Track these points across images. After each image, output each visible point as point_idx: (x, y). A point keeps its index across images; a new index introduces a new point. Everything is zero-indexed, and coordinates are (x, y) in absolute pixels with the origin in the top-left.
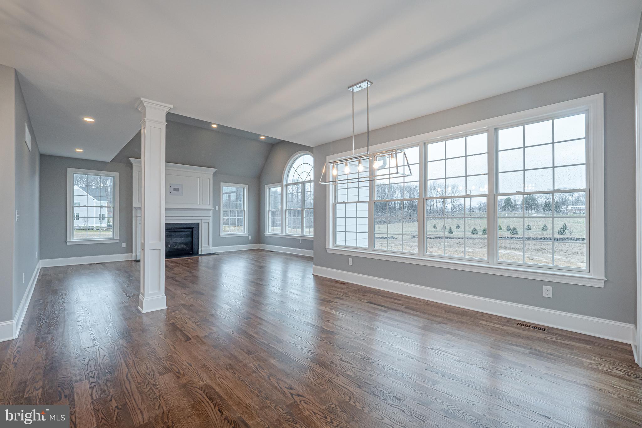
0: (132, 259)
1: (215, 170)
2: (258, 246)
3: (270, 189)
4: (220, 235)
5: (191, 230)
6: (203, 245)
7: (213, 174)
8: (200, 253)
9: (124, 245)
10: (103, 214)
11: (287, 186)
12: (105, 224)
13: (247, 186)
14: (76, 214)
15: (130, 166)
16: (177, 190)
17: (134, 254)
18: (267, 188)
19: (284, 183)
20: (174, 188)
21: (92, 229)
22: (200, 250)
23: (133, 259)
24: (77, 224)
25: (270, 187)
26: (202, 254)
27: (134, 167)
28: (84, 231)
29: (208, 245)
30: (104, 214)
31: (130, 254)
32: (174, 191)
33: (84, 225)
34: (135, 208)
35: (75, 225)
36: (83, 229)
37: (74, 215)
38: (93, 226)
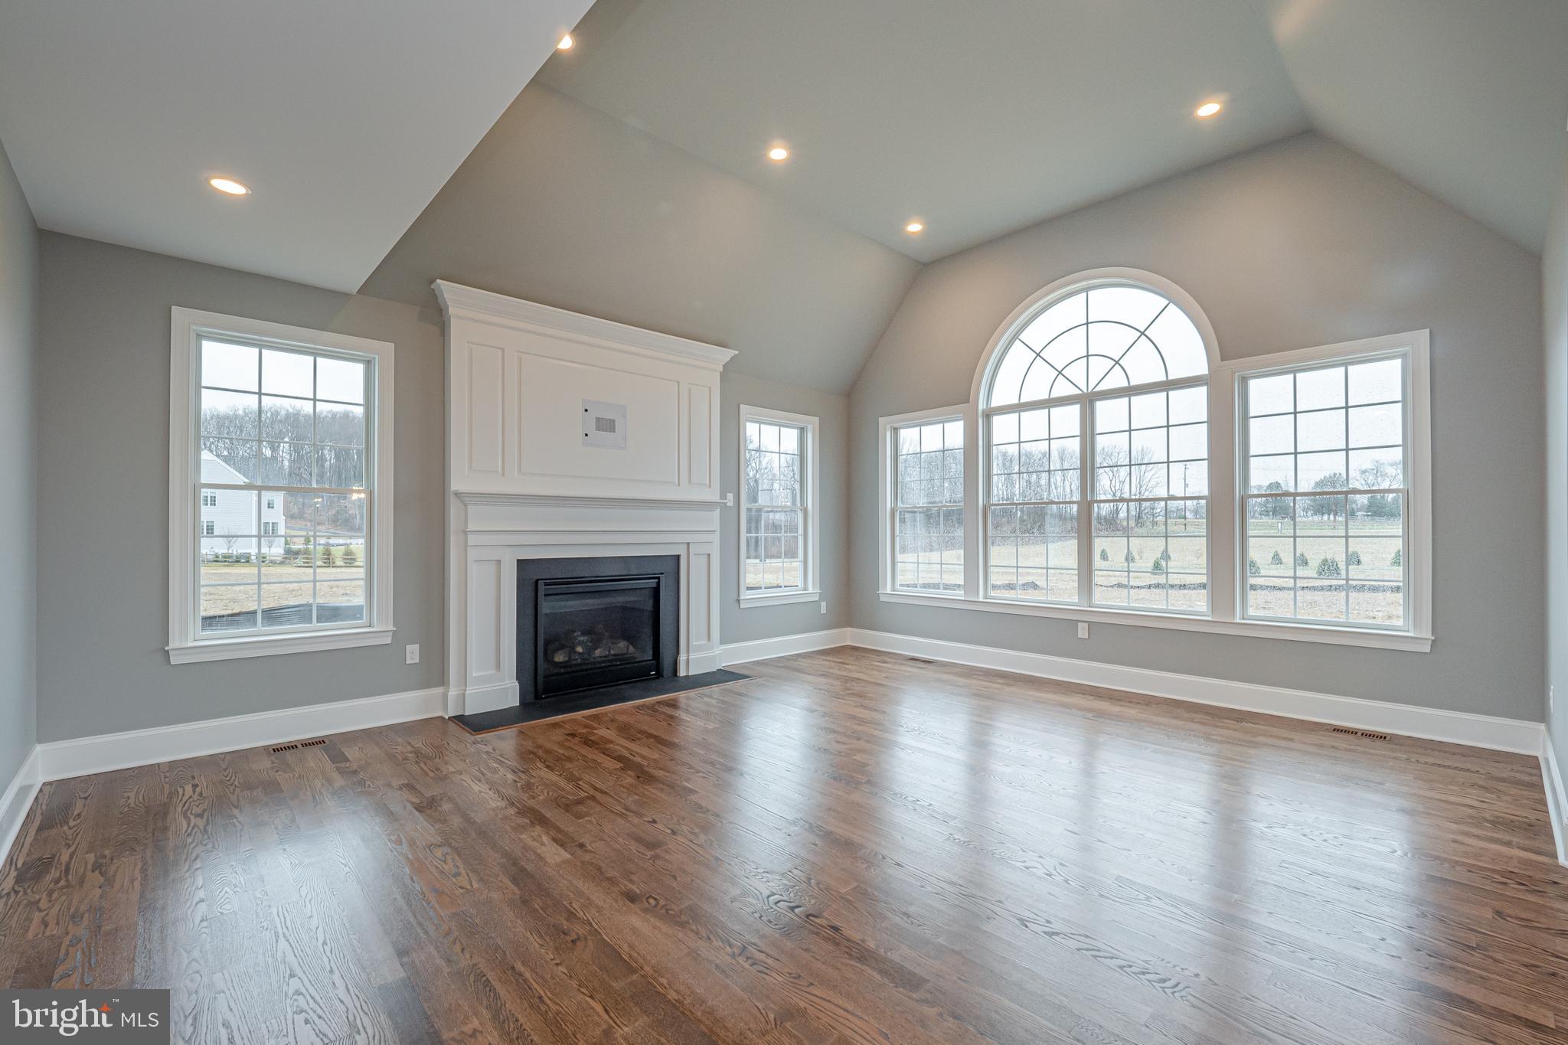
0: (445, 708)
1: (727, 354)
2: (850, 636)
3: (896, 430)
4: (738, 601)
5: (653, 583)
6: (694, 643)
7: (721, 370)
8: (682, 673)
9: (413, 653)
10: (273, 523)
11: (988, 415)
12: (280, 547)
13: (816, 419)
14: (207, 522)
15: (436, 316)
16: (606, 425)
17: (453, 692)
18: (888, 427)
19: (982, 406)
20: (598, 419)
21: (248, 562)
22: (682, 658)
23: (452, 713)
24: (209, 547)
25: (896, 425)
26: (690, 674)
27: (453, 321)
28: (227, 566)
29: (709, 640)
30: (276, 523)
31: (438, 691)
32: (598, 429)
33: (225, 551)
34: (457, 494)
35: (203, 551)
36: (225, 561)
37: (201, 524)
38: (249, 554)
